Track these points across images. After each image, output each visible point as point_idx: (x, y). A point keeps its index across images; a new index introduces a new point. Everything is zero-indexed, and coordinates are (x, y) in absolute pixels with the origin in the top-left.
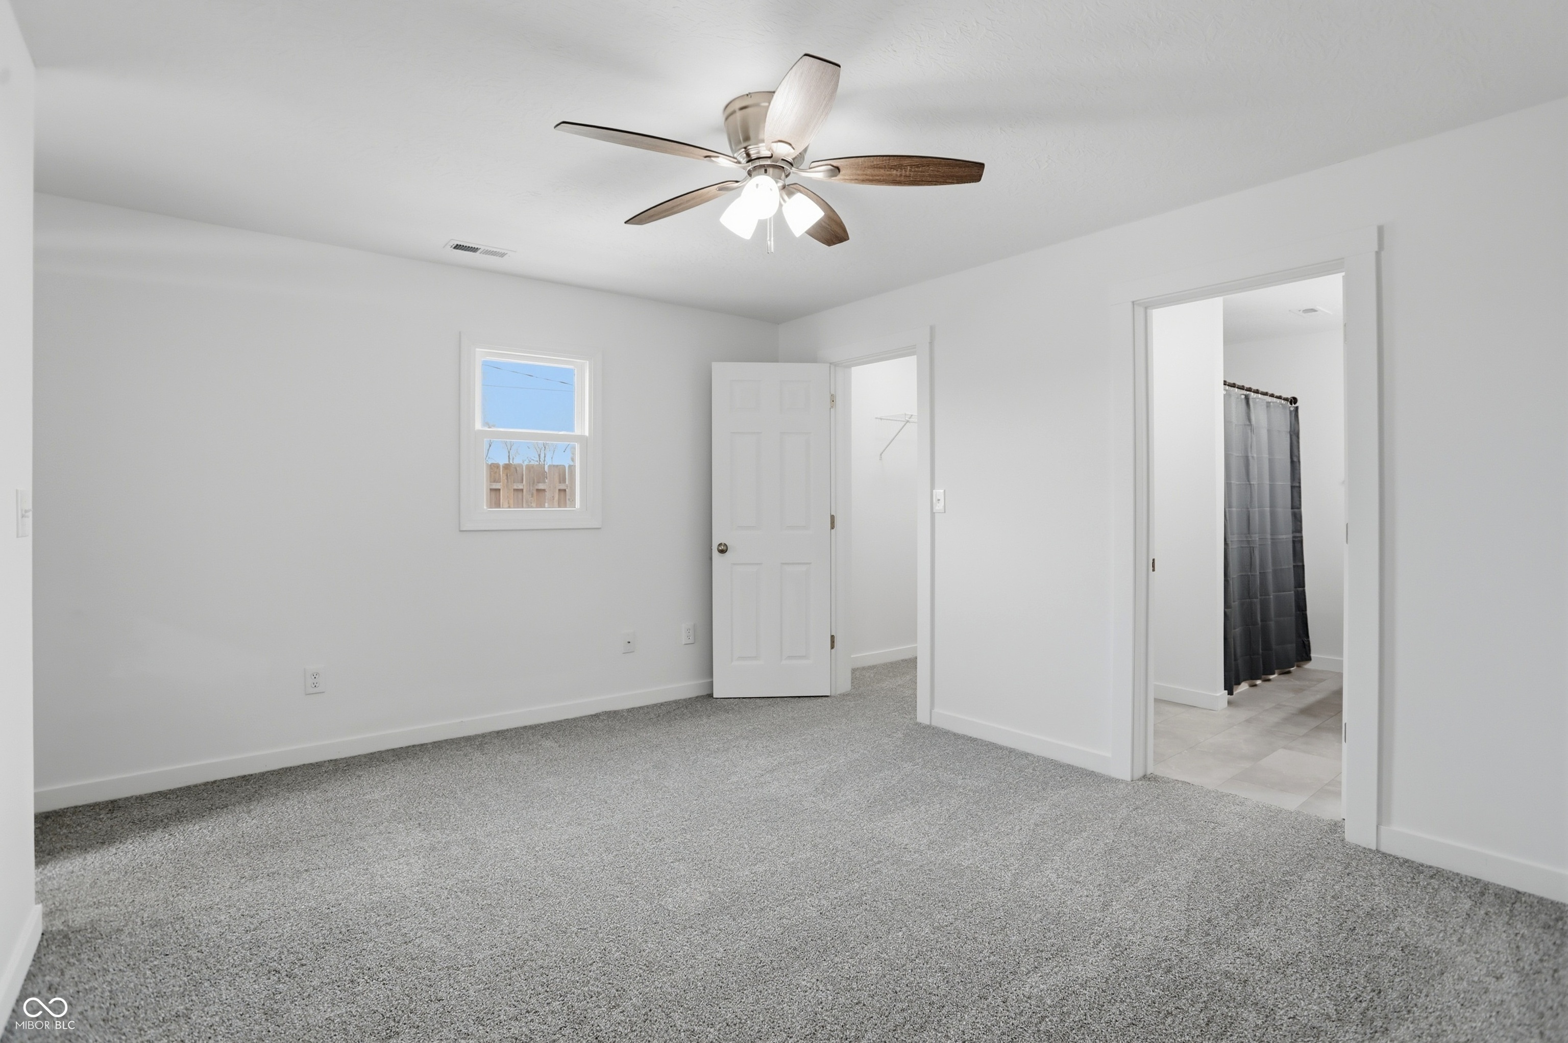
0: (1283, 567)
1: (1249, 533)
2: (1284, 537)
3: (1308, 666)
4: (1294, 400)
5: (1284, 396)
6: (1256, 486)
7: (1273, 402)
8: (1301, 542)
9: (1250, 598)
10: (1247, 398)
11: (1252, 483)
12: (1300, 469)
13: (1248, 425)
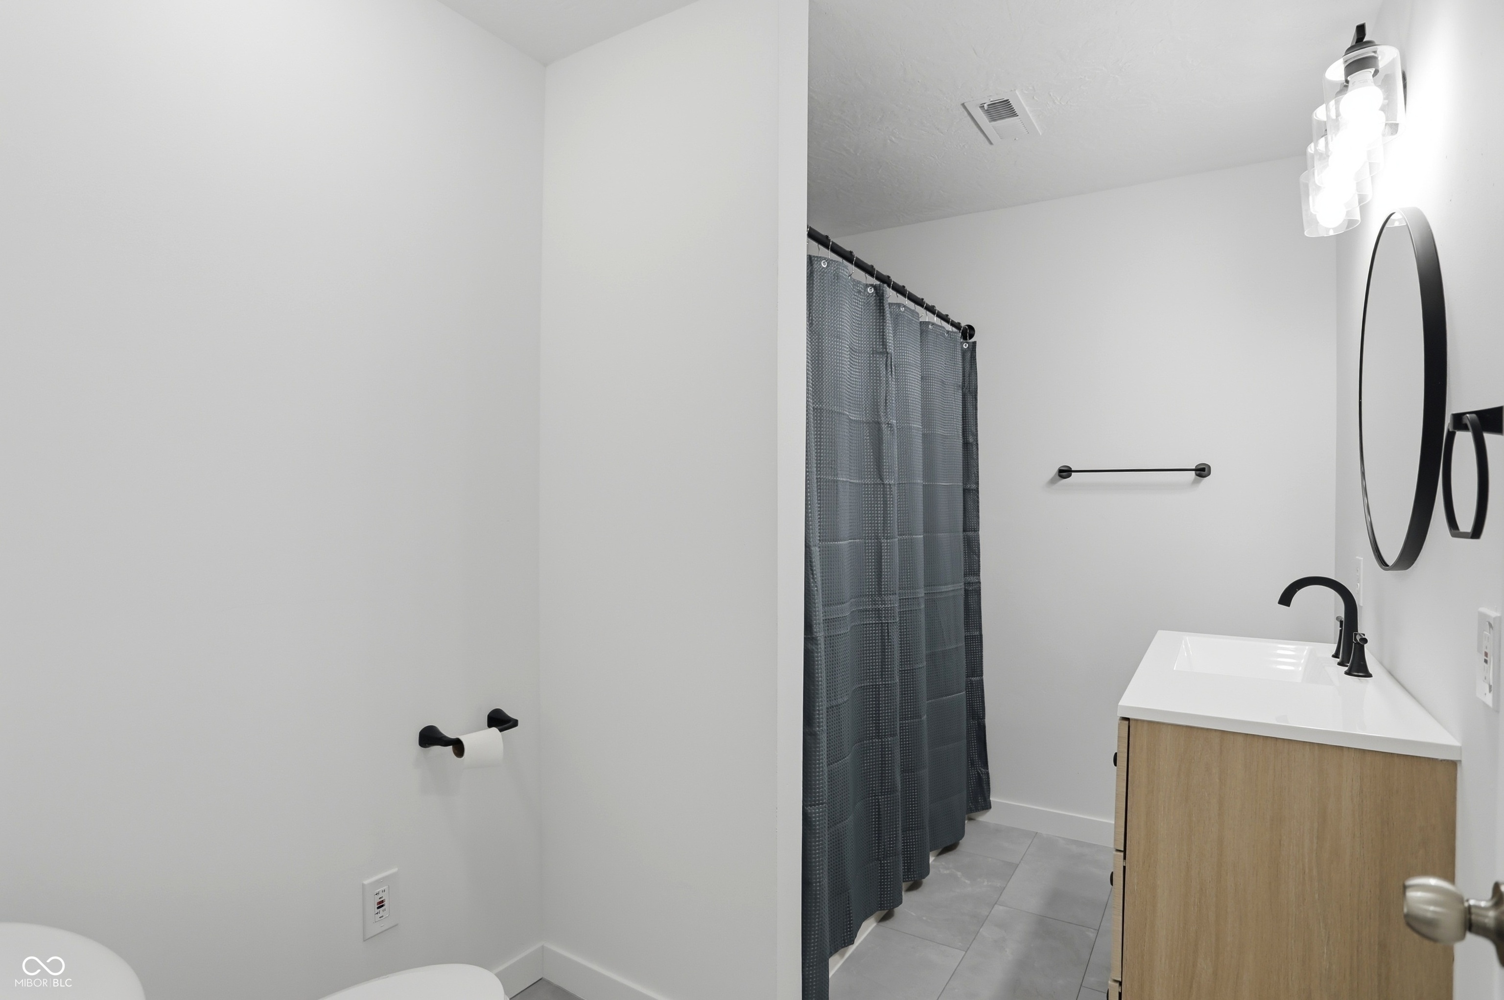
0: (947, 648)
1: (880, 595)
2: (950, 587)
3: (986, 818)
4: (968, 332)
5: (953, 317)
6: (895, 490)
7: (933, 324)
8: (978, 592)
9: (878, 737)
10: (880, 296)
11: (886, 482)
12: (977, 459)
13: (881, 353)
